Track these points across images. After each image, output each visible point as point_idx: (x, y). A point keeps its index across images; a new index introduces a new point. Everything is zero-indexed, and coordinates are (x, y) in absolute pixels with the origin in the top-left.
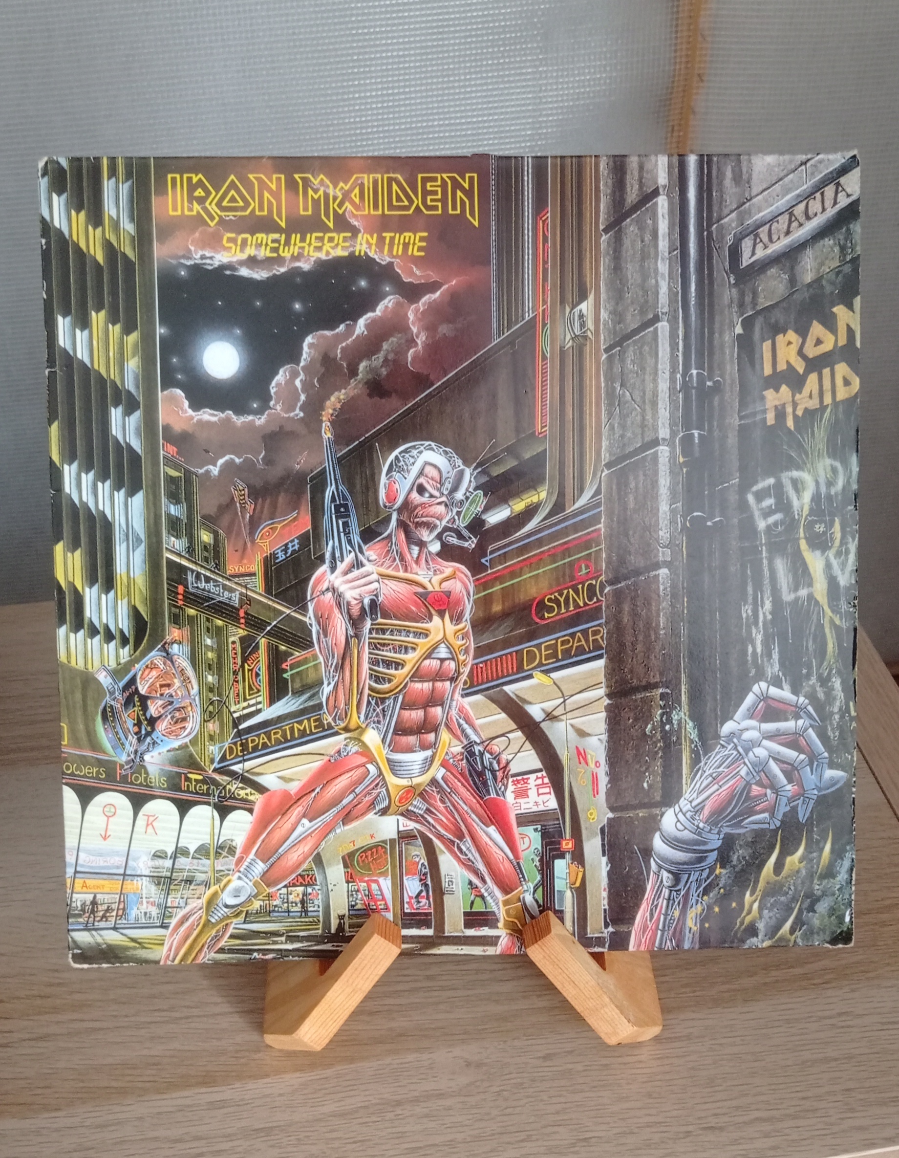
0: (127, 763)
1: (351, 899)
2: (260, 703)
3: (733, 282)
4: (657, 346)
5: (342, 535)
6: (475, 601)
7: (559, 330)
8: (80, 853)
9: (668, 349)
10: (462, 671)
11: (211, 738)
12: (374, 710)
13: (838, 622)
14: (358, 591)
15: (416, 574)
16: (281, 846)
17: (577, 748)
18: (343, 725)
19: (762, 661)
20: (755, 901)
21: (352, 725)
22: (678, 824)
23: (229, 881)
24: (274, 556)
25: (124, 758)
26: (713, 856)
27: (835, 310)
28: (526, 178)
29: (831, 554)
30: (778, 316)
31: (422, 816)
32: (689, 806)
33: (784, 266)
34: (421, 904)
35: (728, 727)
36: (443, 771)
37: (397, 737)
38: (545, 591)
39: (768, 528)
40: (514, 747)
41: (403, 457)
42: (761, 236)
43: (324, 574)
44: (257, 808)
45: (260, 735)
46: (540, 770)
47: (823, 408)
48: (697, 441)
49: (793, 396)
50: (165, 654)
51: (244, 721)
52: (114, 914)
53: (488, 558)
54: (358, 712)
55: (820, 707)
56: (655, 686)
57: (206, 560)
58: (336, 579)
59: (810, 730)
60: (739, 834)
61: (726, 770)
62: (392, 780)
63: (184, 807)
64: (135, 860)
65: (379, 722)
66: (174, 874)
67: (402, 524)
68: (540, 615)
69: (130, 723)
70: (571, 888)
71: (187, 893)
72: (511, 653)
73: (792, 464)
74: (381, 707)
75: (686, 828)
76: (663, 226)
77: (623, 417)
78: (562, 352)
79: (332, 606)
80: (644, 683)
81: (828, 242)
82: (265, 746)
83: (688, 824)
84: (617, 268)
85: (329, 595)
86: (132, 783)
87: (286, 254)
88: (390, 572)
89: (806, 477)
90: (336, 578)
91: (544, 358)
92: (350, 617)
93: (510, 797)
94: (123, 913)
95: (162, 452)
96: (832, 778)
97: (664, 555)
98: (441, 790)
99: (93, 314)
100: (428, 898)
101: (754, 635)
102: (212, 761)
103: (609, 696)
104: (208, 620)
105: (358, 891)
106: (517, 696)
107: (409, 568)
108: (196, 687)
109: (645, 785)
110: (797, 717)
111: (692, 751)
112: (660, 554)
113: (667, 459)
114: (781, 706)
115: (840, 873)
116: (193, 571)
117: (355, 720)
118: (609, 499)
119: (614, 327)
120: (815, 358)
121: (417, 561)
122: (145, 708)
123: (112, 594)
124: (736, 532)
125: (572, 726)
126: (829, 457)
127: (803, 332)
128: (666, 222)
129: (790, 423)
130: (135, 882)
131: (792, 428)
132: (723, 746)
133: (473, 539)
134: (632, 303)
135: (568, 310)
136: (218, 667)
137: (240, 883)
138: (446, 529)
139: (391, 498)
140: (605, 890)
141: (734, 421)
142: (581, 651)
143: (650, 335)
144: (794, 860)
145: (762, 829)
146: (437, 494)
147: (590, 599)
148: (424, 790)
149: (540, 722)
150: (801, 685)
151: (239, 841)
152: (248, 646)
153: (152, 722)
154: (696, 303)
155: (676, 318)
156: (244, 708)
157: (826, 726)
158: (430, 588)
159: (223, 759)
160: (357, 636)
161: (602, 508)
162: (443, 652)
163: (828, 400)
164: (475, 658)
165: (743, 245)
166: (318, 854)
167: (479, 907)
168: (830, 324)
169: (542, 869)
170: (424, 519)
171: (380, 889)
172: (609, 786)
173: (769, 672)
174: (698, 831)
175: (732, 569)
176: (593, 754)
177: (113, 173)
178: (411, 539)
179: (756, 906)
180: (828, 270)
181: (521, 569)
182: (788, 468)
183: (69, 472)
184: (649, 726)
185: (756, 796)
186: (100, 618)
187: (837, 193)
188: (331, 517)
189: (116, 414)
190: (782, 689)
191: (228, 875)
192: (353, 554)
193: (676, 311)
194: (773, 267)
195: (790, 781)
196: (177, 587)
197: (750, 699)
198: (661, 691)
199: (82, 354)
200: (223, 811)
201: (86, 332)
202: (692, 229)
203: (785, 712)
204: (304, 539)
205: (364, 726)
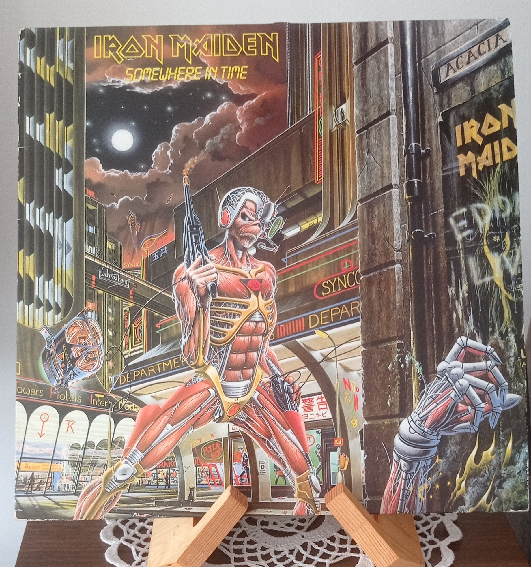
0: (57, 387)
1: (198, 477)
2: (142, 349)
3: (435, 91)
4: (389, 130)
5: (194, 244)
6: (277, 285)
7: (329, 120)
8: (25, 445)
9: (397, 131)
10: (269, 329)
11: (110, 371)
12: (214, 354)
13: (510, 298)
14: (204, 279)
15: (241, 268)
16: (153, 442)
17: (344, 379)
18: (193, 364)
19: (463, 323)
20: (463, 481)
21: (200, 363)
22: (411, 428)
23: (119, 465)
24: (152, 257)
25: (55, 384)
26: (434, 451)
27: (499, 107)
28: (307, 35)
29: (504, 255)
30: (464, 111)
31: (245, 423)
32: (417, 417)
33: (467, 82)
34: (244, 481)
35: (442, 366)
36: (258, 393)
37: (229, 371)
38: (322, 279)
39: (464, 239)
40: (303, 378)
41: (233, 196)
42: (452, 65)
43: (183, 268)
44: (138, 417)
45: (141, 369)
46: (320, 393)
47: (495, 165)
48: (416, 186)
49: (476, 158)
50: (83, 318)
51: (132, 361)
52: (45, 485)
53: (286, 258)
54: (204, 356)
55: (501, 353)
56: (394, 339)
57: (110, 260)
58: (191, 272)
59: (496, 367)
60: (451, 436)
61: (441, 394)
62: (225, 399)
63: (91, 416)
64: (59, 450)
65: (217, 362)
66: (84, 459)
67: (231, 237)
68: (320, 293)
69: (60, 362)
70: (341, 470)
71: (92, 472)
72: (301, 318)
73: (477, 199)
74: (218, 352)
75: (415, 432)
76: (391, 60)
77: (369, 171)
78: (331, 134)
79: (187, 288)
80: (386, 337)
81: (494, 68)
82: (144, 377)
83: (417, 429)
84: (364, 84)
85: (186, 281)
86: (59, 400)
87: (163, 79)
88: (224, 267)
89: (486, 207)
90: (190, 270)
91: (320, 137)
92: (199, 295)
93: (301, 410)
94: (51, 485)
95: (85, 195)
96: (511, 399)
97: (397, 256)
98: (256, 406)
99: (47, 115)
100: (248, 477)
101: (457, 306)
102: (111, 386)
103: (364, 345)
104: (110, 296)
105: (203, 472)
106: (305, 346)
107: (236, 265)
108: (101, 339)
109: (388, 403)
110: (487, 359)
111: (419, 381)
112: (395, 255)
113: (398, 197)
114: (476, 352)
115: (519, 462)
116: (102, 267)
117: (201, 361)
118: (362, 221)
119: (363, 118)
120: (489, 136)
121: (241, 260)
122: (69, 352)
123: (51, 281)
124: (443, 241)
125: (340, 364)
126: (500, 195)
127: (481, 120)
128: (393, 58)
129: (475, 174)
130: (59, 464)
131: (476, 178)
132: (439, 378)
133: (277, 246)
134: (373, 104)
135: (334, 109)
136: (115, 326)
137: (126, 466)
138: (259, 240)
139: (225, 221)
140: (363, 472)
141: (439, 173)
142: (345, 316)
143: (385, 123)
144: (487, 454)
145: (466, 433)
146: (253, 218)
147: (351, 284)
148: (246, 405)
149: (320, 362)
150: (489, 339)
151: (127, 438)
152: (135, 313)
153: (74, 360)
154: (413, 104)
155: (401, 113)
156: (131, 353)
157: (506, 366)
158: (249, 277)
159: (117, 385)
160: (204, 307)
161: (358, 227)
162: (257, 317)
163: (498, 160)
164: (278, 321)
165: (441, 71)
166: (177, 447)
167: (281, 483)
168: (497, 115)
169: (322, 458)
170: (246, 234)
171: (217, 471)
172: (365, 403)
173: (467, 331)
174: (424, 434)
175: (442, 265)
176: (354, 383)
177: (62, 35)
178: (237, 247)
179: (463, 484)
180: (494, 84)
181: (307, 265)
182: (474, 202)
183: (29, 207)
184: (390, 365)
185: (461, 411)
186: (44, 296)
187: (497, 40)
188: (188, 233)
189: (58, 173)
190: (477, 341)
191: (119, 460)
192: (201, 256)
193: (401, 109)
194: (460, 82)
195: (483, 401)
196: (92, 277)
197: (455, 347)
198: (397, 342)
199: (39, 138)
200: (117, 419)
201: (42, 125)
202: (409, 62)
203: (479, 356)
204: (170, 246)
205: (207, 364)
